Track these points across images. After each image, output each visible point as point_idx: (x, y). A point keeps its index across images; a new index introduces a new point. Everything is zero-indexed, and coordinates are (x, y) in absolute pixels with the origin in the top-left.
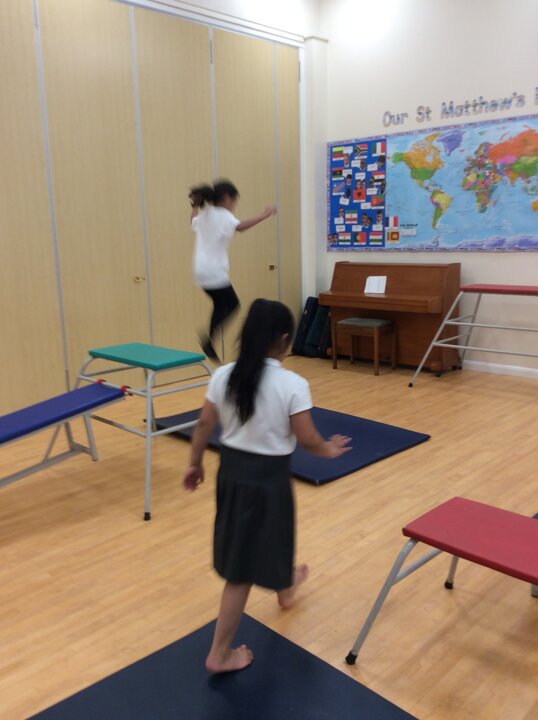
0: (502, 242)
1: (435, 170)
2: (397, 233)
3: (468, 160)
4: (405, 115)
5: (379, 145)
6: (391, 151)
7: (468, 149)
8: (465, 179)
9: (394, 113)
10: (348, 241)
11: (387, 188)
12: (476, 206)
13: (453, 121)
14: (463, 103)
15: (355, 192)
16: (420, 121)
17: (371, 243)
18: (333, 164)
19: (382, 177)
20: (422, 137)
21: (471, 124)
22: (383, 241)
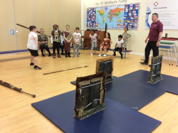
0: (113, 28)
1: (103, 14)
3: (109, 12)
7: (108, 10)
8: (108, 16)
9: (97, 3)
11: (96, 17)
12: (110, 21)
13: (106, 5)
15: (91, 17)
16: (101, 4)
18: (88, 12)
19: (95, 15)
21: (109, 6)
22: (95, 27)
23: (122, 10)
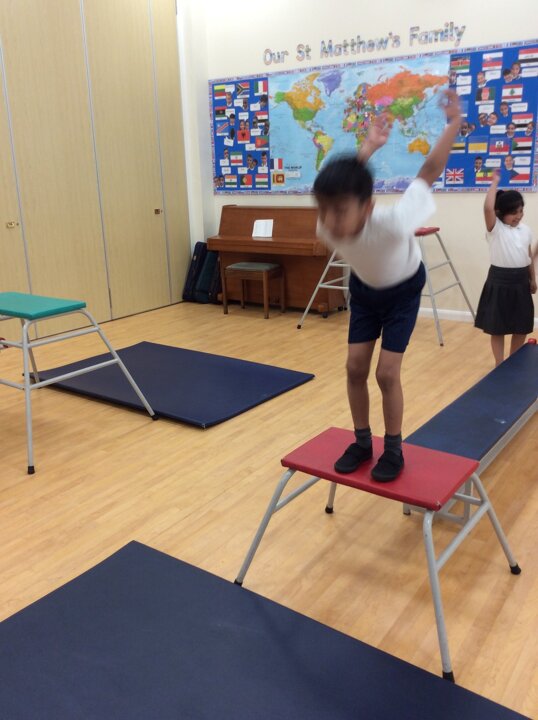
0: (382, 184)
1: (316, 112)
2: (283, 176)
3: (348, 101)
4: (286, 53)
5: (261, 84)
6: (273, 90)
7: (347, 90)
8: (346, 120)
9: (274, 51)
10: (234, 183)
11: (271, 129)
13: (333, 60)
14: (342, 43)
16: (300, 59)
17: (257, 186)
18: (215, 103)
20: (303, 76)
21: (350, 64)
22: (269, 183)
23: (431, 85)
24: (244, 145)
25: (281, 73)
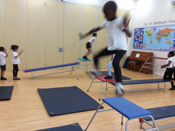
1: (151, 35)
4: (148, 24)
5: (143, 29)
6: (145, 30)
7: (157, 31)
8: (156, 36)
9: (146, 23)
10: (136, 47)
12: (158, 42)
16: (150, 25)
17: (140, 48)
18: (135, 32)
19: (143, 35)
20: (150, 28)
21: (158, 26)
23: (172, 31)
24: (139, 40)
25: (146, 27)
